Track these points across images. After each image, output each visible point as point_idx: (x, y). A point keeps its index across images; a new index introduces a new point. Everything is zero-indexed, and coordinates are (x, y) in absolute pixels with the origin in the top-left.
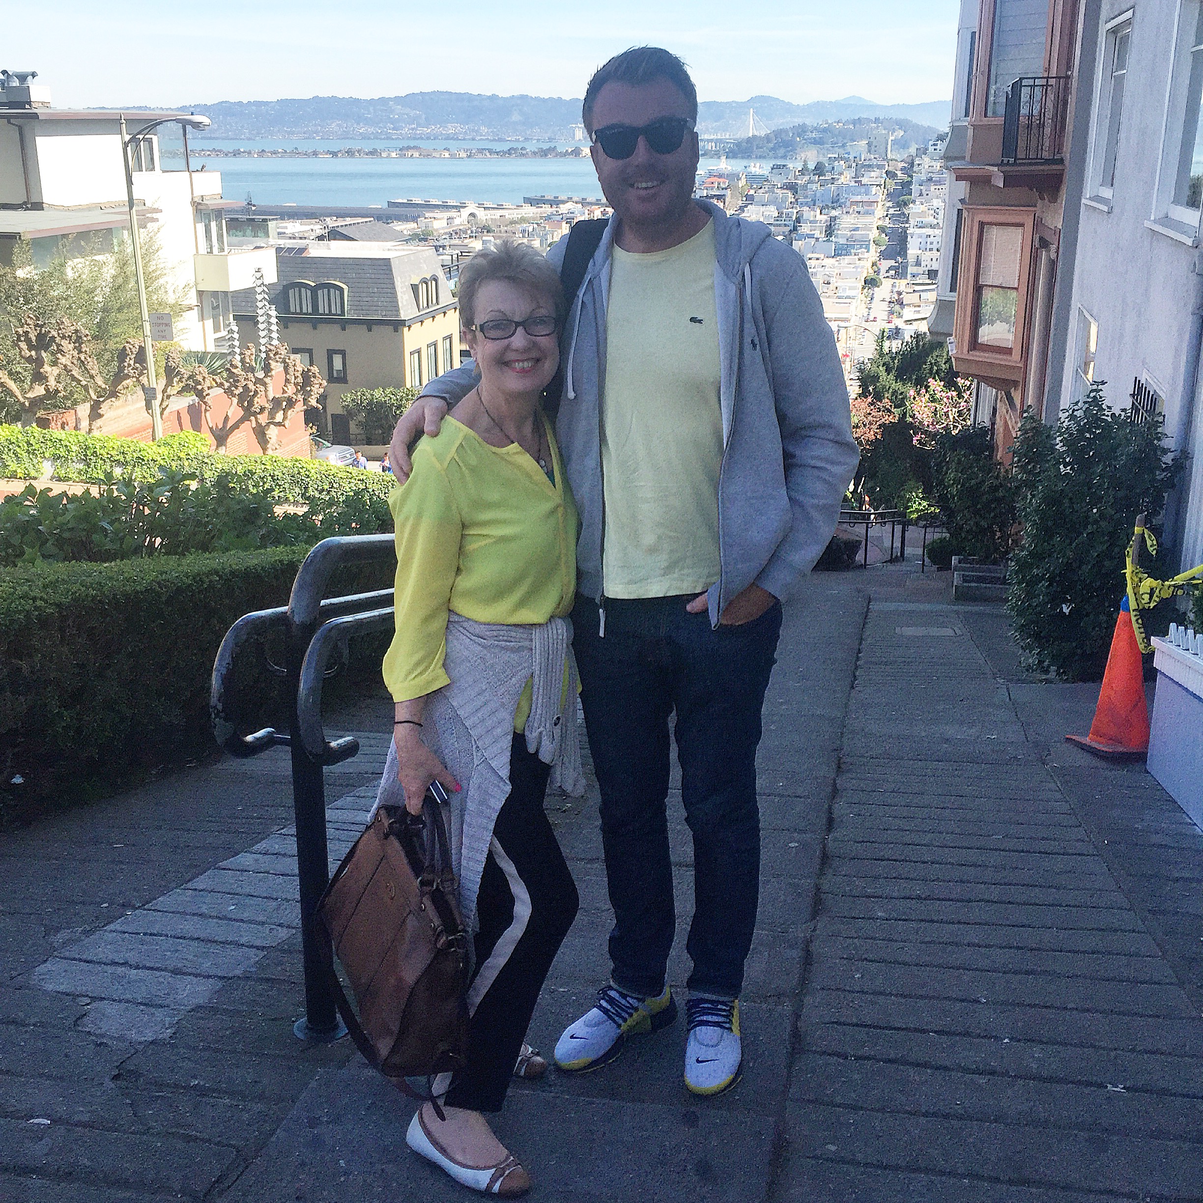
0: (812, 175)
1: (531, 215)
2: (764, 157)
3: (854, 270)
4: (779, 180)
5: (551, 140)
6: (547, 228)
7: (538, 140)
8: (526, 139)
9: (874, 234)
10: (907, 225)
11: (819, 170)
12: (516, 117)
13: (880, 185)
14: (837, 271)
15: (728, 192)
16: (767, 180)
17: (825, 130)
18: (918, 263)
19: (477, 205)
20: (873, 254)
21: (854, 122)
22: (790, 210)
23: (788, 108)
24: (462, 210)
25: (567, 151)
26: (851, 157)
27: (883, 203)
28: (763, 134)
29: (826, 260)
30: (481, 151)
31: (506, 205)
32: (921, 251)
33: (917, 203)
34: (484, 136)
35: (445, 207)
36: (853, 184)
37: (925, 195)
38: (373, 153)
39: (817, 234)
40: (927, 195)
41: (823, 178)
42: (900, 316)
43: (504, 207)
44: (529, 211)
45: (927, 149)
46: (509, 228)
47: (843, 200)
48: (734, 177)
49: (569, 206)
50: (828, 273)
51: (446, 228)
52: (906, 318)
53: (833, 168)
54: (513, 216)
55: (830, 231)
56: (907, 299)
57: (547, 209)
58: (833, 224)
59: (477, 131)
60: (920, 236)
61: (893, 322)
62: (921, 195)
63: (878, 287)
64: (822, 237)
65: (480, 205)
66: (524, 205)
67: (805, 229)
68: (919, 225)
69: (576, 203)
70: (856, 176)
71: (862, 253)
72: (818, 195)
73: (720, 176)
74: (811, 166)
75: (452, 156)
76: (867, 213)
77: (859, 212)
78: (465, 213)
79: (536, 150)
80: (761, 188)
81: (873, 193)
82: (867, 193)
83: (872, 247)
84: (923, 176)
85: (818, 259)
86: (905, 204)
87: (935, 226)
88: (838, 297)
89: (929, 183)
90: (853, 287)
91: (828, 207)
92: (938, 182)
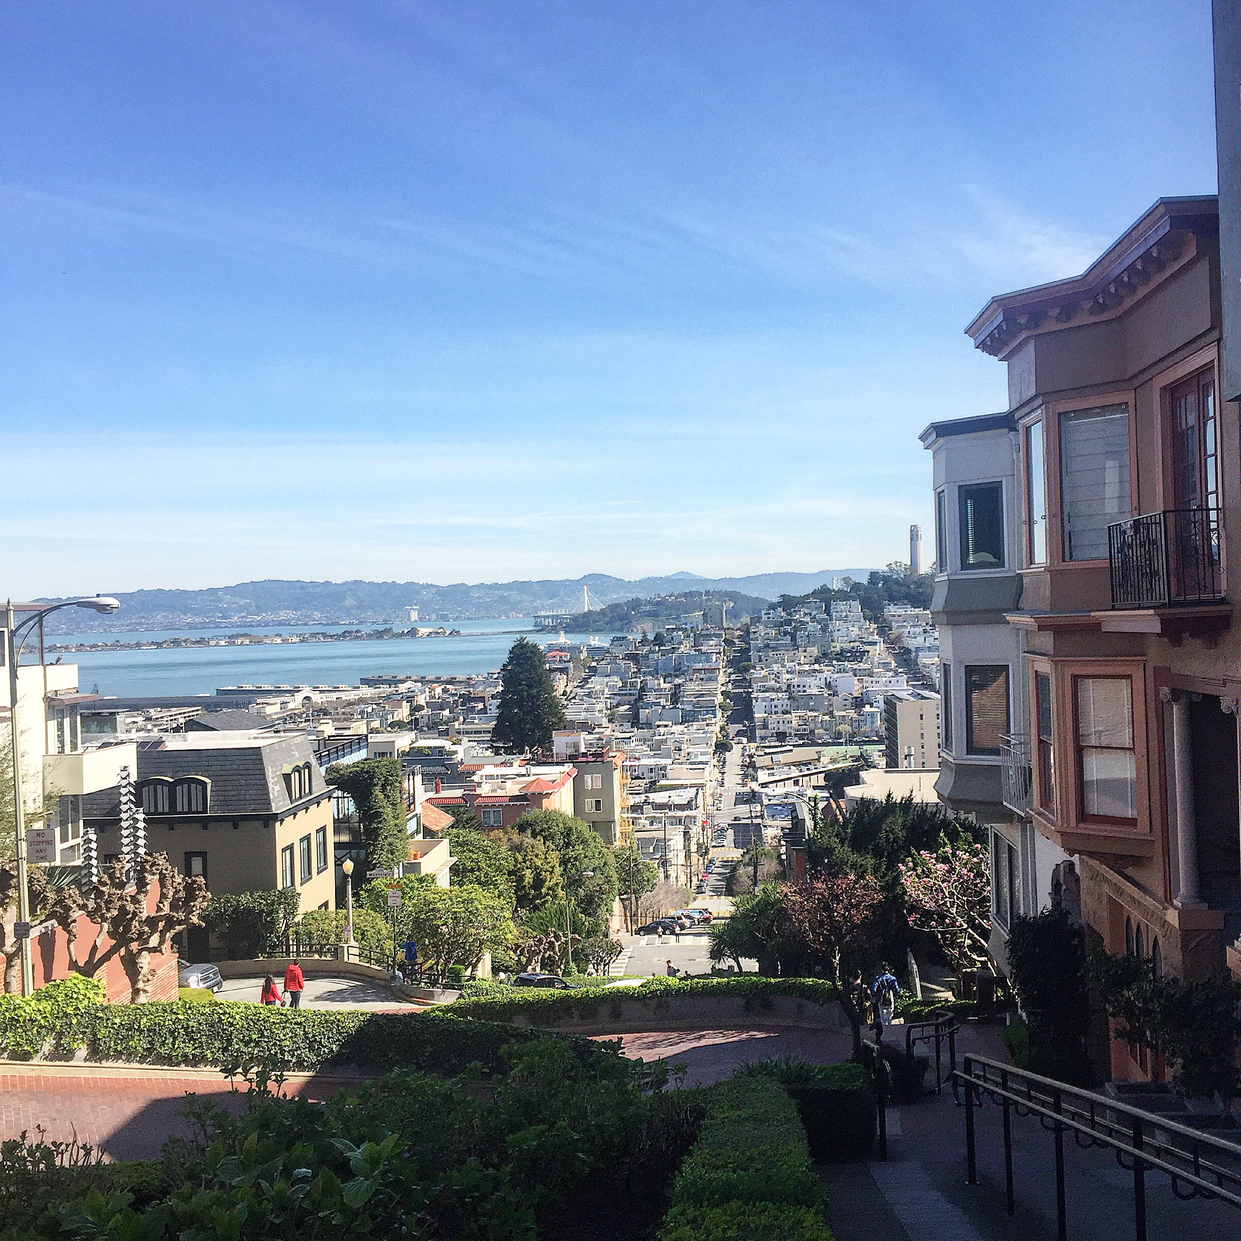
0: (652, 645)
1: (369, 695)
2: (602, 630)
3: (704, 735)
4: (620, 652)
5: (385, 622)
6: (387, 708)
7: (373, 623)
8: (361, 623)
9: (719, 699)
10: (750, 690)
11: (659, 640)
12: (349, 601)
13: (720, 653)
14: (686, 737)
15: (571, 664)
16: (609, 652)
17: (658, 603)
18: (765, 726)
19: (312, 688)
20: (719, 720)
21: (686, 595)
22: (634, 680)
23: (620, 584)
24: (295, 694)
25: (403, 632)
26: (689, 627)
27: (724, 670)
28: (598, 609)
29: (674, 727)
30: (314, 635)
31: (342, 687)
32: (767, 715)
33: (757, 669)
34: (317, 620)
35: (278, 692)
36: (693, 652)
37: (764, 660)
38: (201, 642)
39: (663, 702)
40: (767, 660)
41: (663, 648)
42: (755, 779)
43: (340, 689)
44: (367, 692)
45: (761, 618)
46: (347, 710)
47: (685, 669)
48: (574, 650)
49: (409, 684)
50: (678, 740)
51: (279, 713)
52: (760, 782)
53: (672, 638)
54: (350, 698)
55: (675, 697)
56: (759, 761)
57: (385, 689)
58: (678, 691)
59: (309, 617)
60: (764, 699)
61: (749, 786)
62: (760, 661)
63: (729, 751)
64: (669, 705)
65: (315, 689)
66: (361, 686)
67: (651, 698)
68: (762, 689)
69: (416, 681)
70: (695, 645)
71: (710, 719)
72: (660, 664)
73: (562, 649)
74: (651, 637)
75: (284, 641)
76: (710, 679)
77: (702, 679)
78: (299, 697)
79: (372, 632)
80: (603, 660)
81: (714, 660)
82: (708, 660)
83: (719, 713)
84: (760, 643)
85: (666, 726)
86: (746, 670)
87: (778, 690)
88: (691, 763)
89: (766, 649)
90: (704, 752)
91: (671, 675)
92: (775, 649)
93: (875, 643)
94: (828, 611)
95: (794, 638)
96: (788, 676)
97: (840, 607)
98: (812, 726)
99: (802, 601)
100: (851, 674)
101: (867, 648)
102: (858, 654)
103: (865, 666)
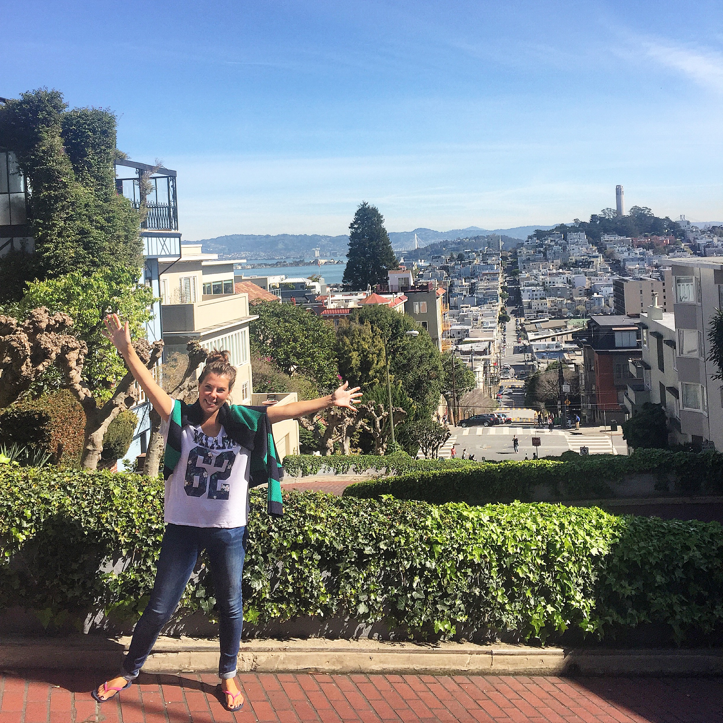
0: (456, 261)
3: (491, 312)
5: (301, 257)
7: (294, 257)
8: (287, 257)
9: (500, 291)
10: (519, 286)
11: (461, 258)
13: (499, 264)
14: (480, 313)
16: (430, 266)
17: (459, 243)
18: (530, 307)
20: (500, 304)
21: (475, 238)
22: (446, 281)
23: (436, 234)
25: (310, 262)
26: (479, 250)
27: (502, 274)
28: (423, 247)
29: (472, 307)
32: (530, 300)
33: (523, 273)
34: (263, 257)
36: (482, 264)
37: (527, 268)
39: (464, 293)
40: (529, 268)
41: (464, 262)
42: (526, 338)
45: (524, 244)
47: (478, 274)
48: (409, 265)
50: (475, 315)
52: (529, 340)
53: (469, 257)
55: (472, 289)
56: (527, 328)
58: (473, 286)
59: (258, 255)
60: (528, 291)
61: (522, 342)
62: (524, 268)
63: (508, 322)
64: (468, 295)
67: (457, 290)
68: (527, 285)
70: (483, 260)
71: (494, 303)
72: (462, 271)
74: (456, 256)
76: (494, 280)
77: (488, 280)
79: (293, 263)
81: (495, 268)
82: (492, 269)
83: (500, 299)
84: (524, 258)
85: (467, 307)
86: (516, 274)
87: (538, 285)
88: (484, 328)
89: (528, 261)
90: (492, 321)
91: (469, 278)
92: (534, 261)
93: (597, 257)
94: (565, 239)
95: (545, 255)
96: (543, 277)
97: (573, 236)
98: (560, 306)
99: (550, 233)
100: (583, 275)
101: (592, 259)
102: (586, 263)
103: (592, 270)
